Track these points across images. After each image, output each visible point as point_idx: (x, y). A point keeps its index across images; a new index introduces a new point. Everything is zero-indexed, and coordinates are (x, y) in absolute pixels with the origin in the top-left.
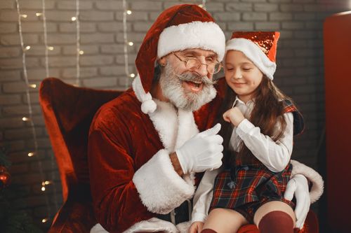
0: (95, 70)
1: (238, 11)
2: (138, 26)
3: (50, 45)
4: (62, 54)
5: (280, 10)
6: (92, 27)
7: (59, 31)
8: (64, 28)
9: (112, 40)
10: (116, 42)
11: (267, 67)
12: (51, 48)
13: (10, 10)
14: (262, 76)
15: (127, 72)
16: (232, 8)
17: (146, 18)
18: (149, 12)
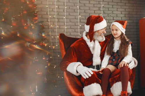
0: (69, 33)
1: (112, 17)
2: (82, 21)
3: (57, 25)
4: (60, 28)
5: (125, 16)
6: (68, 20)
7: (59, 21)
8: (61, 20)
9: (74, 25)
10: (75, 25)
11: (122, 30)
12: (58, 26)
13: (45, 15)
14: (121, 32)
15: (79, 34)
16: (110, 16)
17: (84, 18)
18: (85, 16)
